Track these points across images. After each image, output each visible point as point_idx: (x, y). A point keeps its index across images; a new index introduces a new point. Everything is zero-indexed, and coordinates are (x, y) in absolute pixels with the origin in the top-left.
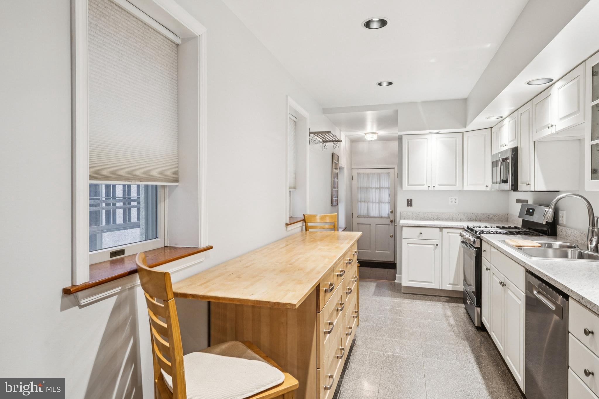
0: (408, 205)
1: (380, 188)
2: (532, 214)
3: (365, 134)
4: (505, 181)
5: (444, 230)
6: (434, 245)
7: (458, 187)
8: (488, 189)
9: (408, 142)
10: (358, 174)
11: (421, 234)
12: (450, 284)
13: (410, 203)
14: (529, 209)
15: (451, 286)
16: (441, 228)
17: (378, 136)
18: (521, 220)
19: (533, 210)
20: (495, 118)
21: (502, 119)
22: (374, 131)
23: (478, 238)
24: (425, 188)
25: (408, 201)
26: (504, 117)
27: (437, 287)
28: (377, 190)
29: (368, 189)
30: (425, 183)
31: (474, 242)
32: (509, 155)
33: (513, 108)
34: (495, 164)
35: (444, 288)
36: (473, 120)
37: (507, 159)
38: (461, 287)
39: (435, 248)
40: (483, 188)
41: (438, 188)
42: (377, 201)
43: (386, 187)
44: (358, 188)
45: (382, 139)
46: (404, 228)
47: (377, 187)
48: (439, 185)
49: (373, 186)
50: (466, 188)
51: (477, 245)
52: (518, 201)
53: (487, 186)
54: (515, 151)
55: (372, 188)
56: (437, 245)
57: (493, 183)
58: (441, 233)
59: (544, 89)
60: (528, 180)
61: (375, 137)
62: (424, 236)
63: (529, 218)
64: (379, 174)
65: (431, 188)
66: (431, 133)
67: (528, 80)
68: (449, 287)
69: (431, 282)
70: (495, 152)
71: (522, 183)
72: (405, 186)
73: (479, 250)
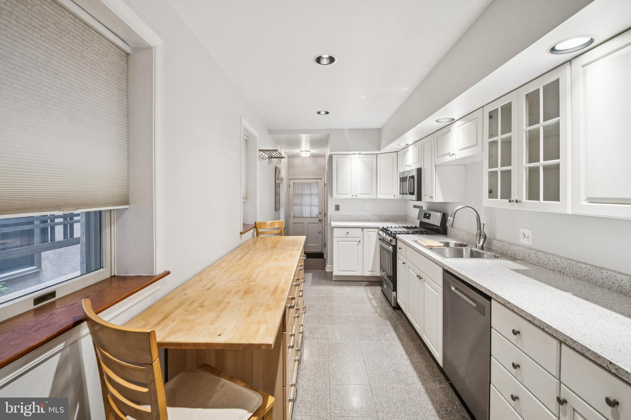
0: (336, 210)
1: (311, 195)
2: (429, 217)
3: (301, 151)
4: (412, 194)
5: (365, 229)
6: (357, 241)
7: (373, 196)
8: (395, 198)
9: (337, 160)
10: (294, 184)
11: (348, 233)
12: (369, 271)
13: (337, 208)
14: (425, 214)
15: (370, 273)
16: (363, 228)
17: (310, 153)
18: (419, 221)
19: (430, 215)
20: (403, 145)
21: (408, 146)
22: (308, 150)
23: (395, 238)
24: (349, 196)
25: (336, 206)
26: (409, 145)
27: (360, 275)
28: (308, 196)
29: (302, 195)
30: (350, 193)
31: (391, 241)
32: (415, 173)
33: (418, 139)
34: (403, 180)
35: (365, 275)
36: (387, 146)
37: (413, 177)
38: (378, 273)
39: (358, 244)
40: (391, 197)
41: (359, 196)
42: (309, 204)
43: (315, 193)
44: (294, 194)
45: (314, 156)
46: (335, 229)
47: (308, 193)
48: (360, 194)
49: (306, 193)
50: (380, 196)
51: (394, 243)
52: (415, 206)
53: (394, 196)
54: (419, 171)
55: (305, 195)
56: (360, 241)
57: (400, 194)
58: (362, 232)
59: (444, 126)
60: (431, 194)
61: (308, 154)
62: (350, 235)
63: (427, 221)
64: (310, 184)
65: (354, 197)
66: (354, 154)
67: (437, 119)
68: (368, 274)
69: (355, 271)
70: (401, 170)
71: (425, 196)
72: (335, 195)
73: (395, 247)
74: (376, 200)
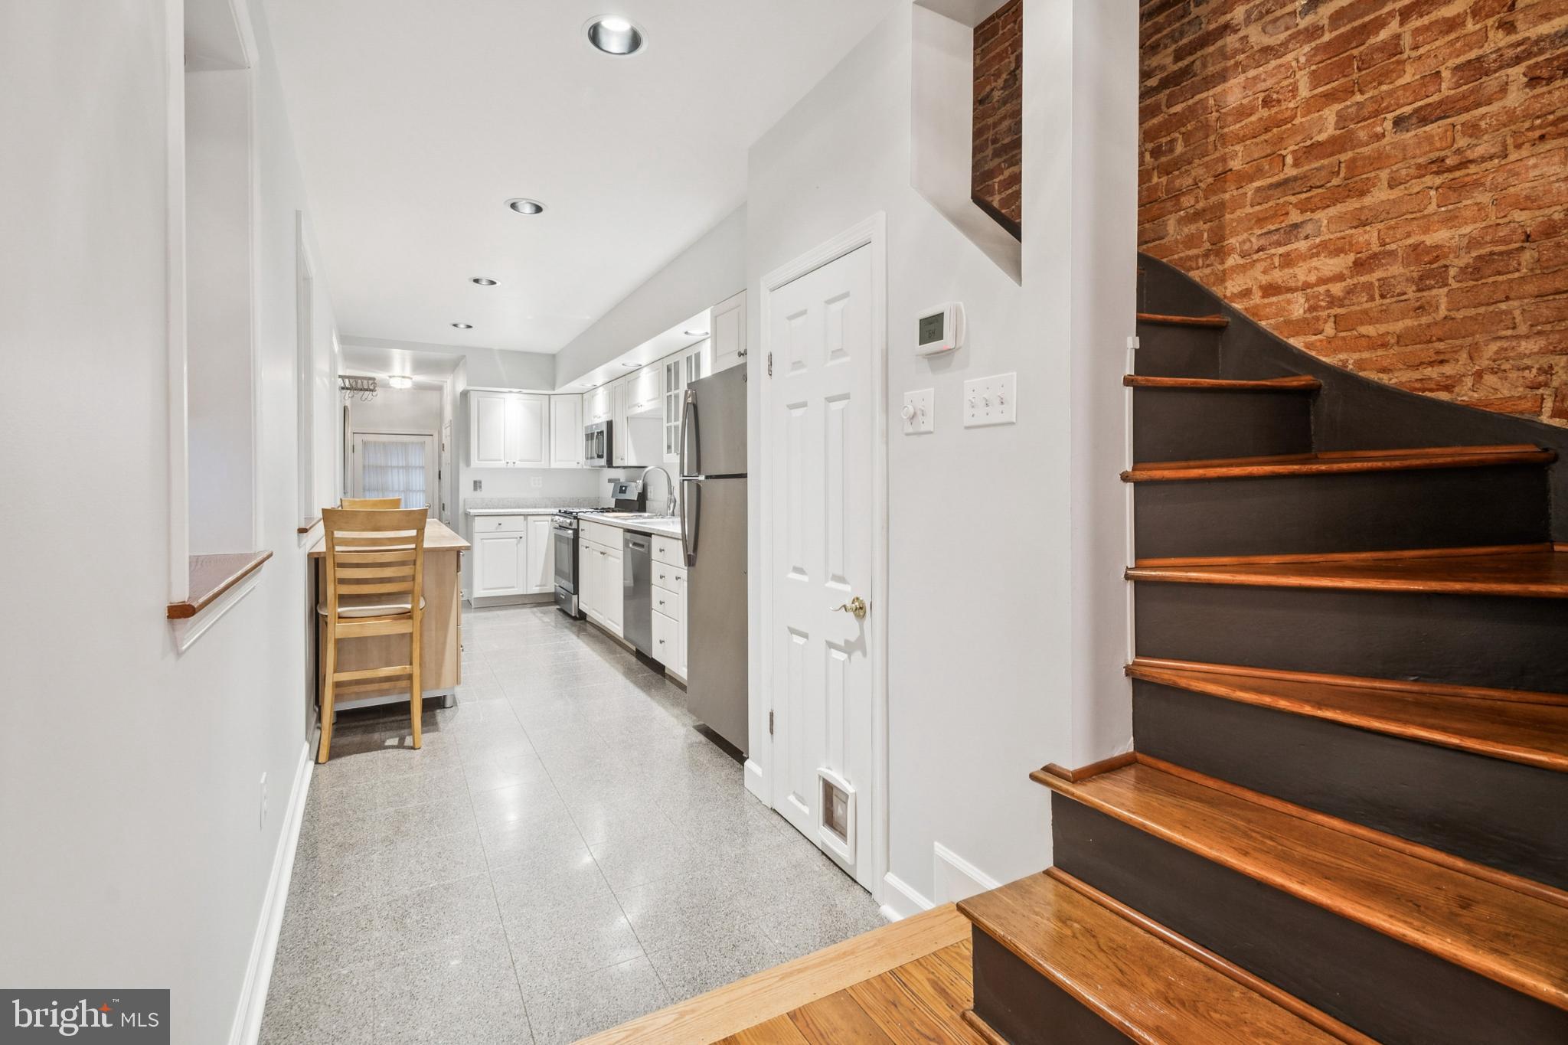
0: (475, 489)
1: (407, 468)
2: (624, 492)
3: (390, 377)
4: (600, 456)
5: (529, 517)
6: (517, 538)
7: (544, 465)
8: (579, 467)
9: (478, 402)
10: (365, 444)
11: (500, 524)
12: (537, 586)
13: (477, 485)
14: (621, 487)
15: (538, 588)
16: (526, 516)
17: (413, 382)
18: (614, 500)
19: (626, 487)
20: (589, 386)
21: (596, 388)
22: (407, 375)
23: (575, 518)
24: (502, 464)
25: (475, 482)
26: (598, 385)
27: (521, 592)
28: (401, 471)
29: (383, 469)
30: (502, 458)
31: (571, 524)
32: (604, 428)
33: (607, 380)
34: (589, 437)
35: (530, 592)
36: (568, 383)
37: (602, 432)
38: (550, 588)
39: (518, 542)
40: (573, 465)
41: (519, 465)
42: (402, 489)
43: (417, 465)
44: (364, 467)
45: (420, 388)
46: (476, 518)
47: (401, 465)
48: (520, 461)
49: (395, 463)
50: (554, 465)
51: (574, 526)
52: (610, 481)
53: (578, 463)
54: (610, 424)
55: (392, 467)
56: (521, 538)
57: (587, 458)
58: (525, 522)
59: (635, 370)
60: (622, 455)
61: (408, 384)
62: (503, 528)
63: (622, 497)
64: (404, 445)
65: (510, 465)
66: (510, 392)
67: (623, 363)
68: (535, 590)
69: (513, 587)
70: (587, 423)
71: (616, 458)
72: (475, 462)
73: (576, 532)
74: (548, 472)
